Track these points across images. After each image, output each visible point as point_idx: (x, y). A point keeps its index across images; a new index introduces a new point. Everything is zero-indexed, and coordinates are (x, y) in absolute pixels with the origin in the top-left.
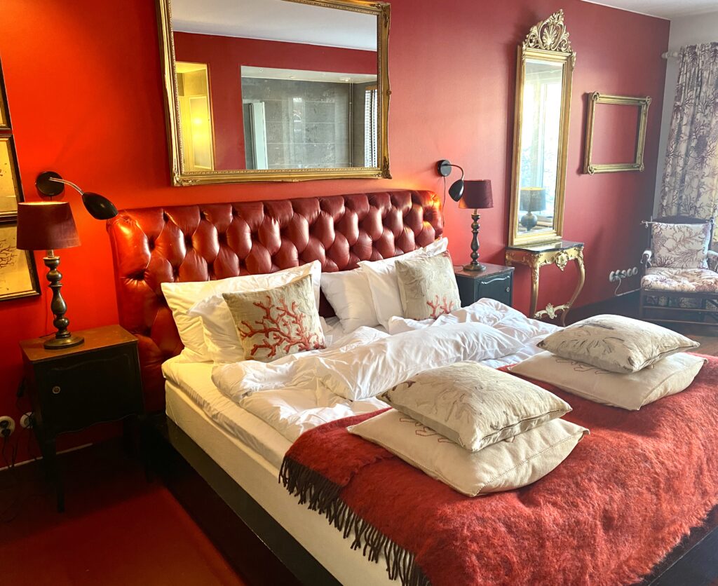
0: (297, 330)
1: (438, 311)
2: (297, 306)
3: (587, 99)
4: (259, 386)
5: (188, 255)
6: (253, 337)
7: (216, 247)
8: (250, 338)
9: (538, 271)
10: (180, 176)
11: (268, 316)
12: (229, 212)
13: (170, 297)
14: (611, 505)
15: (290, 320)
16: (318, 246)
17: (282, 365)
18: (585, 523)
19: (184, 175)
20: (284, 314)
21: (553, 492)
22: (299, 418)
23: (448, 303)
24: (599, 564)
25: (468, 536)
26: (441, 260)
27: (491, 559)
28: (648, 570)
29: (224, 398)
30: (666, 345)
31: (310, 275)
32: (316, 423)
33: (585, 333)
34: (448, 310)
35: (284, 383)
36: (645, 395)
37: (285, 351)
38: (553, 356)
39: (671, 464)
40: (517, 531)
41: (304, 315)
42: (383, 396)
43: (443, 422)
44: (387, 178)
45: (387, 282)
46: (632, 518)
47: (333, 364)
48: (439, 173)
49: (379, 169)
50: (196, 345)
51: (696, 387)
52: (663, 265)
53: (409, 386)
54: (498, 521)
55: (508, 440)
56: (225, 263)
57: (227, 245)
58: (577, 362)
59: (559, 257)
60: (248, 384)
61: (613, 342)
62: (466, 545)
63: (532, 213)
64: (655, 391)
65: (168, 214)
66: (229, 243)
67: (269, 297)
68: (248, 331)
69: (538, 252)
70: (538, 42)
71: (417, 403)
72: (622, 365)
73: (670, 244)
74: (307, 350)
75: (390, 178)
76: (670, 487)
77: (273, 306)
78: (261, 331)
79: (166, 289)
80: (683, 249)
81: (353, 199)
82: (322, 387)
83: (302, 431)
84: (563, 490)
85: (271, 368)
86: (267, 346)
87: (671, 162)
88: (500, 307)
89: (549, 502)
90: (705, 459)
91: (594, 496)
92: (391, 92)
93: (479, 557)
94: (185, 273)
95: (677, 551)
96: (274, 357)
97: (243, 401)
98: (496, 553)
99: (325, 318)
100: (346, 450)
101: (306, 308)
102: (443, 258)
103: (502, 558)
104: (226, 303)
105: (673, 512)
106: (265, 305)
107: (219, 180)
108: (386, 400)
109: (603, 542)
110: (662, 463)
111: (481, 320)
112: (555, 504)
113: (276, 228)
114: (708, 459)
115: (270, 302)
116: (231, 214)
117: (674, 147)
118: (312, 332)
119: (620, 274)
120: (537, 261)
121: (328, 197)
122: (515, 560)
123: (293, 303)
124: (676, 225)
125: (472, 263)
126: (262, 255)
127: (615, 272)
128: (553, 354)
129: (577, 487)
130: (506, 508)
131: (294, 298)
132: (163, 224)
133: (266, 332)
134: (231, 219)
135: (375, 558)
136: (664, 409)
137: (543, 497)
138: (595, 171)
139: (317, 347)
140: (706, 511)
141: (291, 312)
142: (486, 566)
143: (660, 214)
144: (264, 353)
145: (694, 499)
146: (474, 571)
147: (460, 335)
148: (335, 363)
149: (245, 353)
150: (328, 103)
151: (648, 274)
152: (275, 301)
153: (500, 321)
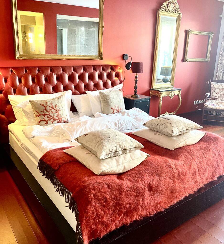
0: (57, 115)
1: (115, 111)
2: (57, 106)
3: (187, 32)
4: (38, 134)
5: (20, 85)
6: (39, 117)
7: (31, 83)
8: (38, 117)
9: (161, 99)
10: (18, 55)
11: (45, 109)
12: (36, 70)
13: (11, 100)
14: (152, 182)
15: (54, 111)
16: (71, 85)
17: (49, 127)
18: (140, 187)
19: (20, 55)
20: (52, 109)
21: (130, 176)
22: (49, 146)
23: (119, 108)
24: (146, 203)
25: (92, 188)
26: (118, 92)
27: (99, 197)
28: (168, 207)
29: (26, 138)
30: (189, 127)
31: (64, 95)
32: (54, 148)
33: (159, 121)
34: (119, 111)
35: (49, 134)
36: (177, 144)
37: (51, 123)
38: (149, 129)
39: (181, 170)
40: (111, 188)
41: (60, 109)
42: (76, 139)
43: (93, 149)
44: (102, 60)
45: (96, 99)
46: (161, 188)
47: (66, 128)
48: (123, 59)
49: (99, 56)
50: (20, 119)
51: (200, 143)
52: (214, 99)
53: (85, 136)
54: (105, 184)
55: (117, 156)
56: (34, 89)
57: (35, 83)
58: (156, 131)
59: (171, 94)
60: (34, 133)
61: (168, 124)
62: (90, 191)
63: (167, 76)
64: (181, 143)
65: (12, 70)
66: (36, 82)
67: (46, 102)
68: (38, 114)
69: (162, 91)
70: (166, 9)
71: (86, 142)
72: (169, 133)
73: (217, 91)
74: (60, 123)
75: (103, 60)
76: (179, 178)
77: (48, 106)
78: (43, 115)
79: (10, 97)
80: (222, 93)
81: (87, 67)
82: (62, 136)
83: (48, 150)
84: (134, 175)
85: (44, 128)
86: (45, 120)
87: (220, 59)
88: (139, 111)
89: (127, 179)
90: (197, 169)
91: (146, 178)
92: (104, 27)
93: (94, 195)
94: (18, 92)
95: (181, 201)
96: (47, 125)
97: (31, 139)
98: (102, 194)
99: (73, 112)
100: (60, 157)
101: (61, 107)
102: (119, 91)
103: (104, 197)
104: (30, 104)
105: (180, 187)
106: (45, 105)
107: (34, 58)
108: (77, 140)
109: (148, 195)
110: (177, 169)
111: (130, 116)
112: (129, 180)
113: (55, 77)
114: (199, 169)
115: (46, 104)
116: (37, 71)
117: (222, 52)
118: (63, 116)
119: (198, 102)
120: (161, 95)
121: (76, 66)
122: (109, 198)
123: (56, 105)
124: (220, 83)
125: (134, 94)
126: (48, 87)
127: (196, 101)
128: (149, 128)
129: (140, 175)
130: (110, 180)
131: (56, 103)
132: (10, 73)
133: (44, 115)
134: (37, 73)
135: (62, 195)
136: (183, 150)
137: (125, 178)
138: (189, 61)
139: (65, 122)
140: (197, 188)
141: (55, 108)
142: (97, 199)
143: (215, 79)
144: (43, 123)
145: (191, 183)
146: (92, 200)
147: (117, 120)
148: (67, 128)
149: (36, 123)
150: (93, 30)
151: (207, 102)
152: (49, 104)
153: (138, 116)
